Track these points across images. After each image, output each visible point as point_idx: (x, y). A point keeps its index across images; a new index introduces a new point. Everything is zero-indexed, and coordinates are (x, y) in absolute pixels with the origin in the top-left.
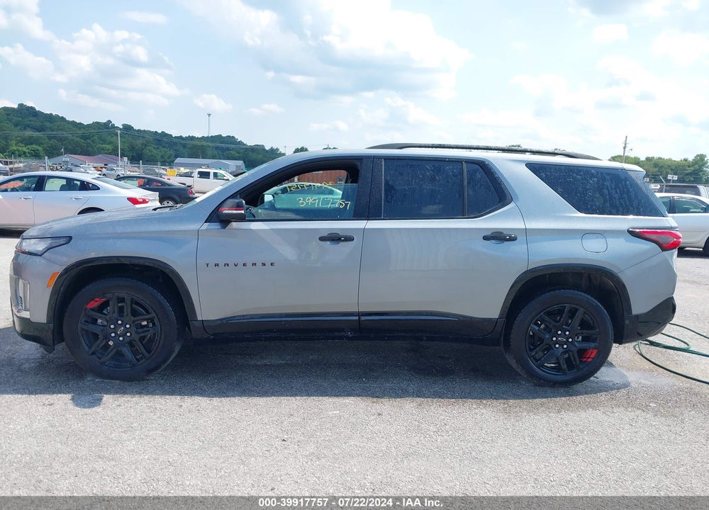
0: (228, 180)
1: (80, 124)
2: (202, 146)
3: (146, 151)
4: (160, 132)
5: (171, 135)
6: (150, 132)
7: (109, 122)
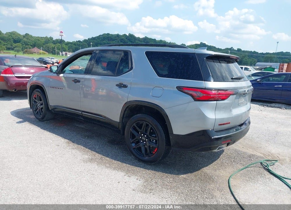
0: (251, 71)
1: (221, 49)
2: (271, 57)
3: (244, 60)
4: (253, 51)
5: (258, 53)
6: (248, 51)
7: (232, 48)
